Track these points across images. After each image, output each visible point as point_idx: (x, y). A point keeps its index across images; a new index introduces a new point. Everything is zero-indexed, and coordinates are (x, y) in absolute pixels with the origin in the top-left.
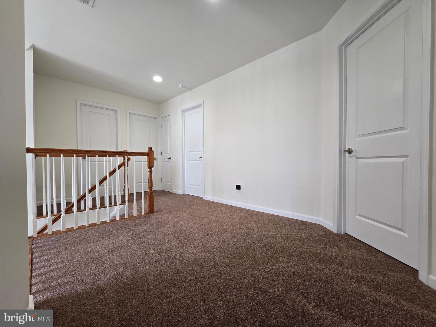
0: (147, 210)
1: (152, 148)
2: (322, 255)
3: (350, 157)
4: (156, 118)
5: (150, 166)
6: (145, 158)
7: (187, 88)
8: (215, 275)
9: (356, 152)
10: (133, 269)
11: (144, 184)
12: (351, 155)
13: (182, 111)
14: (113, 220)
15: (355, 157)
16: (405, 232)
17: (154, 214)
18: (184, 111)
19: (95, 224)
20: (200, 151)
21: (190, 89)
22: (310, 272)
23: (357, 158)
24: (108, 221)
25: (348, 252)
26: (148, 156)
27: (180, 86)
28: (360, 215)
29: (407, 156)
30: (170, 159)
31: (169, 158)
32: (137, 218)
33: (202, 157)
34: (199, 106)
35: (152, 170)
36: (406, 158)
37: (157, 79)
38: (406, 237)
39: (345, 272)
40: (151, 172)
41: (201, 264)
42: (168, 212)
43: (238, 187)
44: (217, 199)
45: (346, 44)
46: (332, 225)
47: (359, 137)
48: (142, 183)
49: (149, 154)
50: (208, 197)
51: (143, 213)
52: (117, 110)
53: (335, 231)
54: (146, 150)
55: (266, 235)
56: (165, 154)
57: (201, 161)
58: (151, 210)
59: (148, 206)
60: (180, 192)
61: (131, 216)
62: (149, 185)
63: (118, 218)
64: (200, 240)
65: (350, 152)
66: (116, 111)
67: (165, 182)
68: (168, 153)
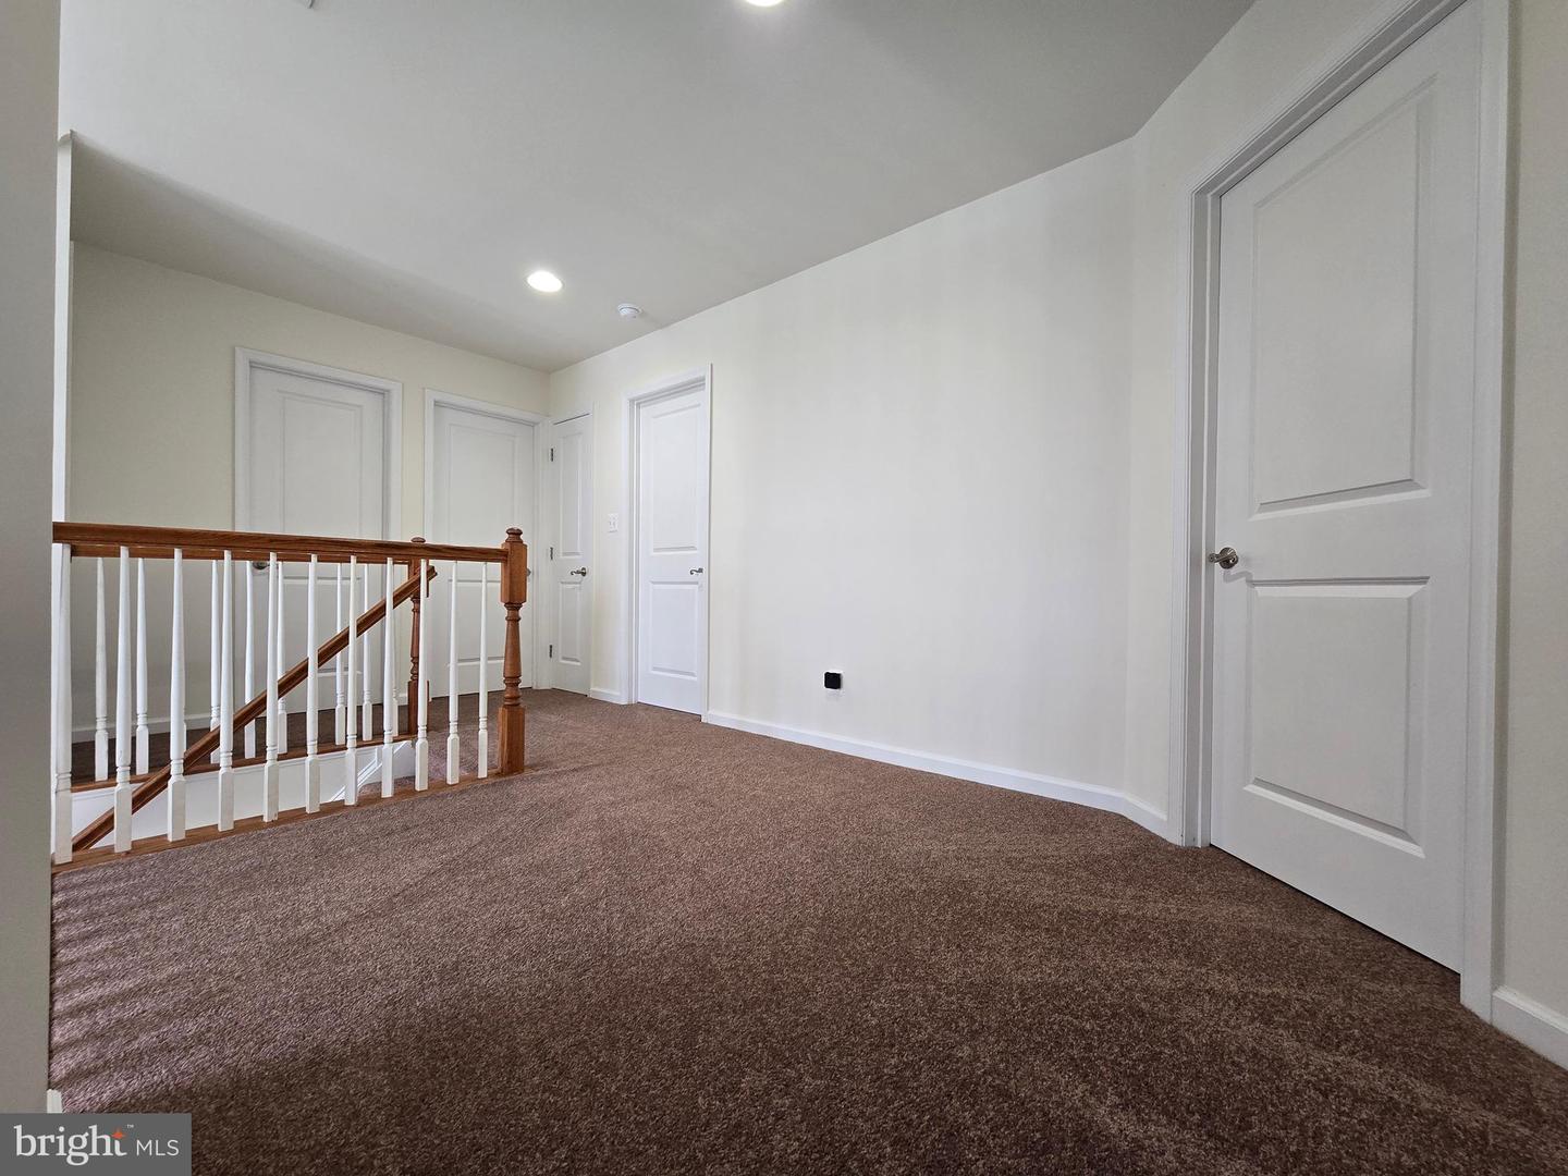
0: (497, 761)
1: (519, 533)
2: (1133, 924)
3: (1227, 579)
4: (533, 425)
5: (514, 600)
6: (496, 569)
7: (651, 320)
8: (756, 1002)
9: (1247, 560)
11: (487, 665)
12: (1233, 571)
13: (632, 401)
14: (370, 798)
15: (1243, 579)
16: (1415, 843)
17: (527, 773)
18: (637, 403)
19: (298, 815)
20: (693, 548)
21: (661, 323)
22: (1096, 983)
23: (1252, 583)
24: (351, 801)
26: (505, 561)
27: (625, 312)
28: (1259, 782)
29: (1423, 580)
30: (584, 574)
31: (578, 572)
32: (462, 792)
33: (700, 570)
34: (694, 385)
35: (521, 612)
36: (1421, 587)
37: (544, 282)
38: (1417, 858)
39: (1215, 981)
40: (514, 621)
41: (707, 959)
42: (575, 770)
43: (833, 681)
44: (754, 724)
45: (1217, 189)
46: (1165, 818)
47: (1260, 511)
48: (482, 663)
49: (511, 555)
50: (721, 715)
51: (483, 773)
52: (388, 391)
53: (1175, 837)
54: (498, 541)
55: (936, 850)
56: (565, 554)
57: (697, 583)
58: (512, 762)
59: (503, 745)
60: (619, 696)
61: (438, 785)
62: (508, 667)
63: (387, 792)
64: (696, 870)
65: (1227, 560)
66: (383, 393)
67: (564, 658)
68: (577, 554)
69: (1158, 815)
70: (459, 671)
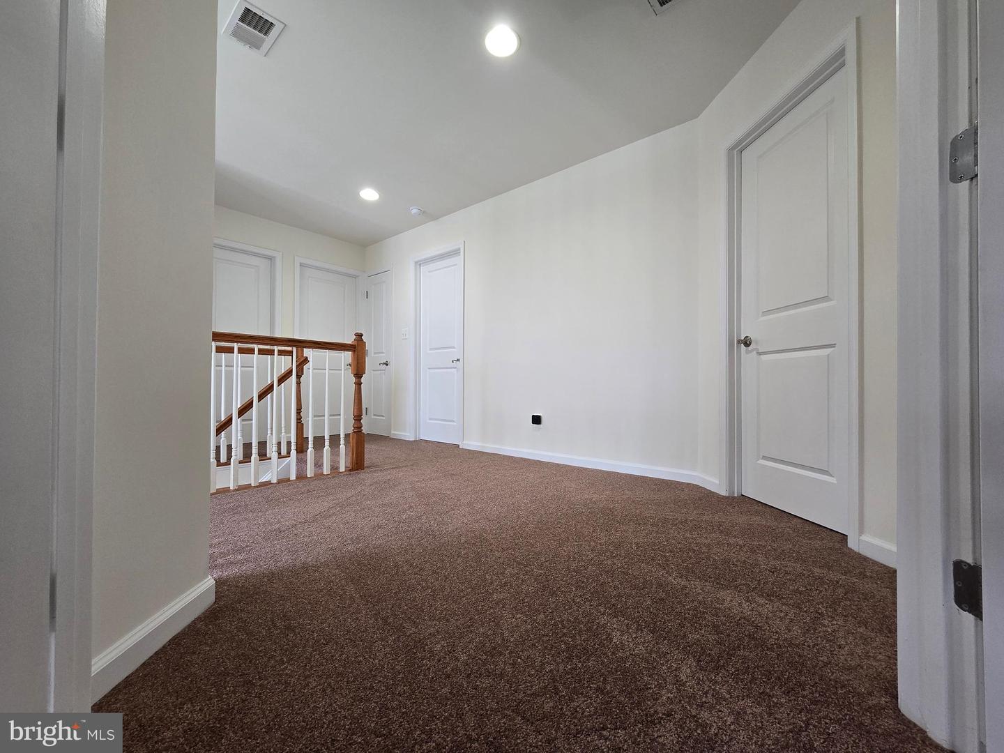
0: (349, 465)
1: (362, 335)
2: (695, 523)
3: (747, 352)
4: (355, 277)
5: (359, 374)
6: (347, 356)
7: (429, 216)
8: (508, 548)
9: (757, 343)
10: (359, 543)
12: (750, 348)
13: (416, 263)
14: (284, 481)
15: (755, 352)
16: (831, 476)
17: (366, 470)
18: (419, 264)
19: (248, 486)
20: (454, 348)
21: (434, 218)
22: (674, 541)
23: (759, 354)
24: (274, 481)
25: (741, 520)
26: (354, 351)
27: (414, 211)
28: (765, 458)
29: (833, 346)
30: (387, 365)
31: (384, 364)
32: (333, 478)
33: (458, 360)
34: (455, 253)
35: (363, 380)
36: (833, 349)
37: (369, 194)
38: (832, 483)
39: (732, 540)
40: (359, 384)
41: (481, 535)
42: (393, 468)
43: (537, 420)
44: (490, 447)
45: (739, 148)
46: (718, 482)
47: (763, 316)
49: (357, 348)
50: (472, 443)
51: (342, 469)
52: (274, 257)
53: (723, 492)
54: (349, 339)
55: (595, 497)
56: (375, 353)
57: (456, 368)
58: (358, 464)
59: (353, 455)
60: (408, 435)
61: (319, 476)
62: (356, 410)
63: (293, 477)
64: (470, 505)
65: (747, 343)
66: (271, 259)
67: (375, 415)
68: (382, 353)
69: (714, 482)
70: (314, 422)
